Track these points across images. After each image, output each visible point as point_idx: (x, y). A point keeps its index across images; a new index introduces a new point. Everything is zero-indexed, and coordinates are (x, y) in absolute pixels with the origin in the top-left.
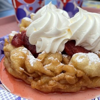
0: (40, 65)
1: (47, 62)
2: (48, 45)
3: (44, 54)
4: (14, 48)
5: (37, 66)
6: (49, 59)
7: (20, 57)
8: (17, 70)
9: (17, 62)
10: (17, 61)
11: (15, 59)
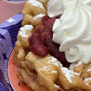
0: (81, 81)
1: (86, 75)
2: (85, 54)
3: (82, 66)
4: (38, 58)
5: (76, 82)
6: (88, 71)
7: (52, 72)
8: (52, 88)
9: (50, 79)
10: (50, 77)
11: (48, 75)
